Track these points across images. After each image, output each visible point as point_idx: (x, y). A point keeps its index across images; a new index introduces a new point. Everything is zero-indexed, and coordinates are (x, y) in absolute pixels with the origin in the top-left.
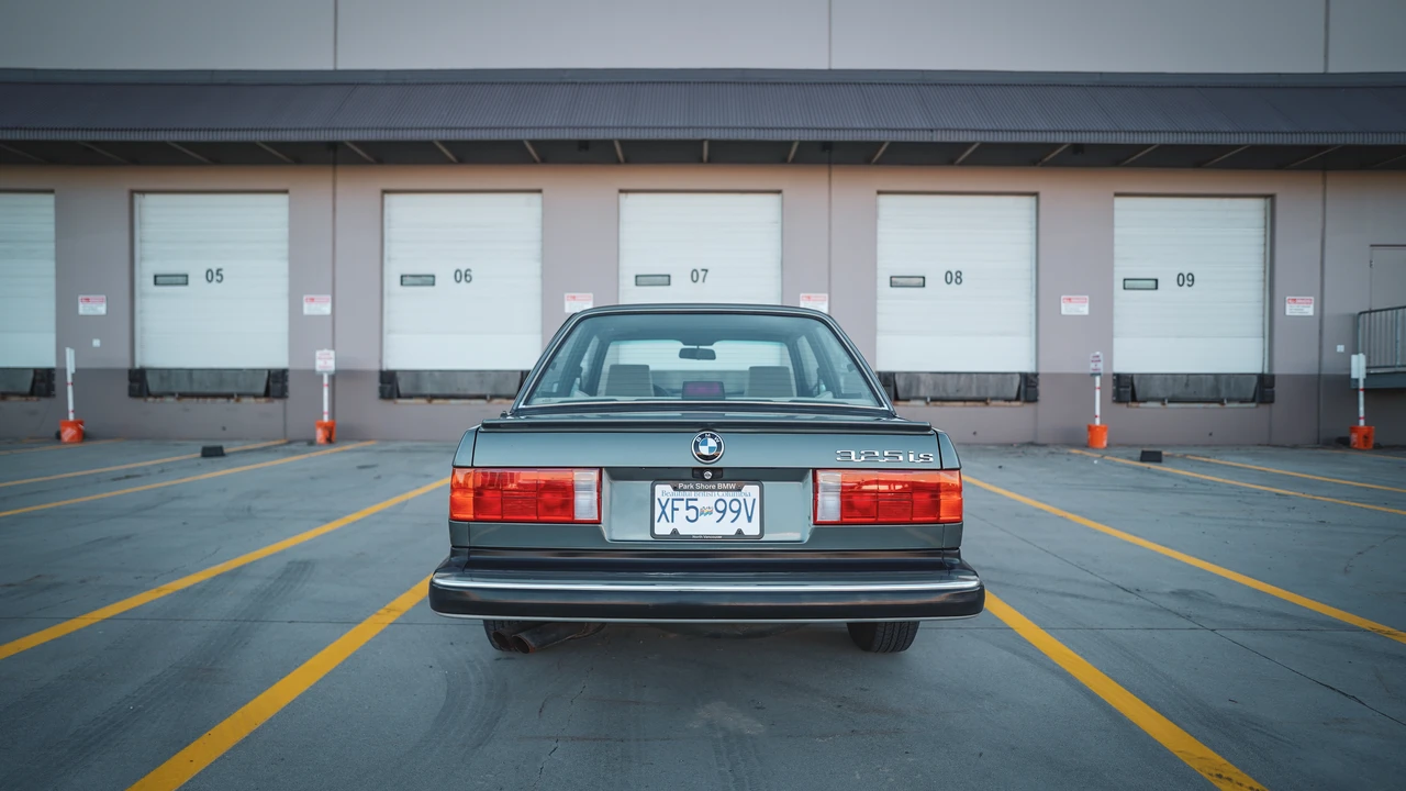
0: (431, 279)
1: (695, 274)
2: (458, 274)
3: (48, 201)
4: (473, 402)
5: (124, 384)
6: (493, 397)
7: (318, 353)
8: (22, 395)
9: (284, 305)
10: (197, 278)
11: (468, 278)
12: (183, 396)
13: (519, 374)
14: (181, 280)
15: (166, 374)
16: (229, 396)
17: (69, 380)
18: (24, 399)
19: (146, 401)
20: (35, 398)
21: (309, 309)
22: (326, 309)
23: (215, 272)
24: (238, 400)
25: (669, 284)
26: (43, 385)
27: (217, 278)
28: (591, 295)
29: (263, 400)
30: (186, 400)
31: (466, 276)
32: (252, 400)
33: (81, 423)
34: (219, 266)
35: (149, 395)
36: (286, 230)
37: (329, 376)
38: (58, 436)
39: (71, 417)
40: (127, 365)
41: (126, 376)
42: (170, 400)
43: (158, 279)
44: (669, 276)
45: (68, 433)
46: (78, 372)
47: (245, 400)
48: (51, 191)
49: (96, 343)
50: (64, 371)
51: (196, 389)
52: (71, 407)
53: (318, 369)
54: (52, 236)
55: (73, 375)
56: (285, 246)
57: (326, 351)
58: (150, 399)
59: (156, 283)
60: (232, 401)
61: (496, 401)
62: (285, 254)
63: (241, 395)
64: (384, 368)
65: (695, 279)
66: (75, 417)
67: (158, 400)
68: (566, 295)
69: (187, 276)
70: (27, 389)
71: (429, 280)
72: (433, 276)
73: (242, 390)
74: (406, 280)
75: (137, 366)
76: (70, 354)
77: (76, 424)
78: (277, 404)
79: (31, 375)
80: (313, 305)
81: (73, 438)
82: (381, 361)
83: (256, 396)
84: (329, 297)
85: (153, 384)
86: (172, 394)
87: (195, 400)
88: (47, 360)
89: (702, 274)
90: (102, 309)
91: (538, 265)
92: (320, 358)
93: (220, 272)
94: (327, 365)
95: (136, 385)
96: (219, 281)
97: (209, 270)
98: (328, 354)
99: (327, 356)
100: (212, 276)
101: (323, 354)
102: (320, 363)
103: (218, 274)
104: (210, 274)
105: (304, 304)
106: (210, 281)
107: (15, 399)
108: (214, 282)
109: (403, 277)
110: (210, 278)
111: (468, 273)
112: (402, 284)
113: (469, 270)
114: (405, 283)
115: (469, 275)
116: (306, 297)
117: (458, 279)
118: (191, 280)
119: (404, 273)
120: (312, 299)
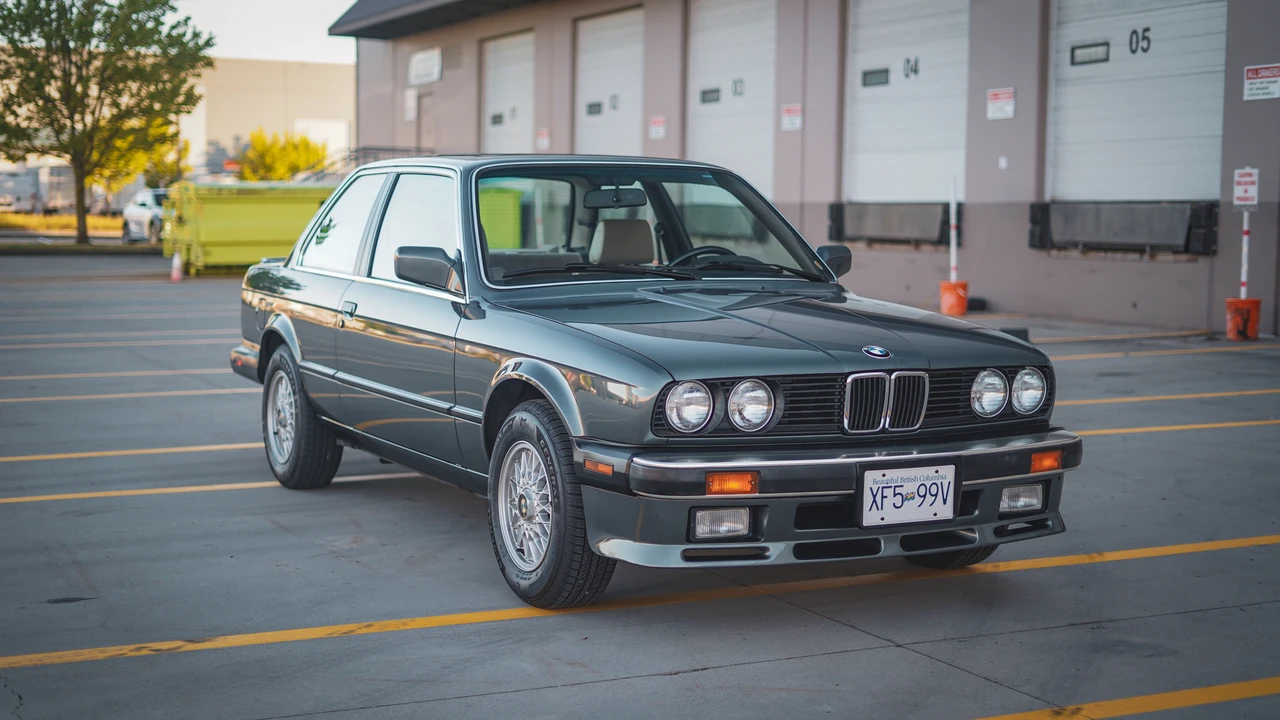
5: (1024, 227)
7: (1237, 174)
9: (1218, 88)
10: (1119, 48)
12: (1089, 248)
14: (1100, 51)
15: (1072, 208)
16: (1140, 249)
17: (953, 220)
19: (1049, 255)
21: (1251, 90)
23: (1140, 34)
24: (1152, 257)
27: (1144, 44)
29: (1184, 257)
30: (1093, 255)
32: (1170, 257)
34: (1145, 26)
35: (1053, 246)
37: (1252, 215)
39: (954, 277)
40: (1034, 197)
41: (1026, 215)
42: (1075, 254)
43: (1078, 52)
45: (948, 301)
47: (1162, 257)
49: (1003, 163)
52: (953, 263)
53: (1236, 202)
57: (1248, 170)
58: (1054, 253)
59: (1072, 61)
60: (1146, 257)
63: (1155, 250)
66: (958, 276)
67: (1063, 253)
69: (1107, 44)
70: (933, 231)
73: (1156, 241)
75: (1048, 198)
78: (1203, 262)
79: (940, 212)
80: (1258, 83)
81: (951, 308)
83: (1175, 251)
85: (1057, 232)
86: (1075, 245)
87: (1102, 255)
88: (948, 191)
90: (1008, 110)
92: (1239, 183)
93: (1147, 34)
94: (1248, 195)
95: (1038, 229)
96: (1145, 50)
97: (1135, 32)
98: (1250, 175)
99: (1248, 179)
100: (1137, 42)
101: (1242, 176)
102: (1238, 191)
103: (1144, 38)
104: (1134, 37)
105: (1247, 82)
106: (1134, 52)
107: (926, 248)
108: (1139, 51)
110: (1134, 46)
116: (1247, 68)
118: (1113, 52)
120: (1256, 71)
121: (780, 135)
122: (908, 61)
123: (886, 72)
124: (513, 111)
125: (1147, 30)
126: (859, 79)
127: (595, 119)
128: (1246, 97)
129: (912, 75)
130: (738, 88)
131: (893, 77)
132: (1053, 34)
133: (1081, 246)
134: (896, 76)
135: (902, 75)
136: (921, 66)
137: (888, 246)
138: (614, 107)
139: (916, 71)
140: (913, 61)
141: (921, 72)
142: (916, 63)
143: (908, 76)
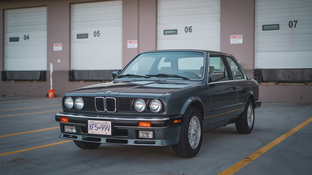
0: (176, 31)
1: (291, 23)
2: (186, 29)
3: (45, 9)
5: (67, 76)
8: (37, 80)
9: (120, 44)
10: (91, 35)
11: (190, 30)
14: (86, 36)
15: (81, 72)
16: (102, 81)
17: (51, 75)
18: (37, 82)
19: (74, 83)
20: (40, 82)
21: (130, 46)
22: (136, 46)
23: (97, 32)
24: (105, 82)
25: (279, 29)
26: (43, 77)
27: (98, 35)
28: (242, 35)
30: (87, 82)
31: (190, 29)
33: (54, 90)
35: (75, 80)
36: (121, 14)
38: (48, 96)
39: (51, 88)
40: (68, 69)
41: (68, 73)
42: (82, 82)
43: (79, 36)
44: (278, 25)
45: (51, 94)
46: (54, 72)
48: (46, 6)
49: (59, 61)
50: (49, 72)
51: (90, 78)
52: (51, 85)
55: (53, 73)
56: (121, 21)
58: (76, 82)
59: (78, 38)
62: (121, 24)
65: (291, 26)
66: (53, 88)
67: (78, 82)
68: (231, 36)
69: (87, 34)
70: (38, 78)
72: (177, 30)
73: (106, 79)
75: (72, 69)
76: (51, 65)
77: (53, 91)
79: (40, 73)
80: (131, 44)
81: (52, 96)
84: (137, 41)
85: (77, 76)
86: (82, 80)
87: (90, 82)
88: (44, 68)
89: (294, 23)
90: (60, 48)
91: (219, 23)
93: (99, 32)
95: (71, 77)
97: (95, 32)
100: (96, 34)
103: (98, 33)
104: (95, 33)
106: (95, 36)
107: (35, 82)
108: (97, 36)
109: (165, 31)
110: (95, 35)
111: (191, 28)
112: (164, 34)
113: (191, 27)
114: (165, 33)
115: (191, 29)
116: (128, 41)
117: (186, 31)
118: (89, 36)
119: (165, 30)
120: (130, 42)
122: (25, 36)
123: (18, 38)
125: (98, 31)
126: (8, 40)
129: (27, 40)
132: (72, 31)
133: (84, 81)
134: (21, 39)
135: (23, 39)
136: (29, 37)
137: (22, 82)
139: (28, 38)
140: (27, 36)
141: (29, 39)
142: (28, 36)
143: (25, 39)
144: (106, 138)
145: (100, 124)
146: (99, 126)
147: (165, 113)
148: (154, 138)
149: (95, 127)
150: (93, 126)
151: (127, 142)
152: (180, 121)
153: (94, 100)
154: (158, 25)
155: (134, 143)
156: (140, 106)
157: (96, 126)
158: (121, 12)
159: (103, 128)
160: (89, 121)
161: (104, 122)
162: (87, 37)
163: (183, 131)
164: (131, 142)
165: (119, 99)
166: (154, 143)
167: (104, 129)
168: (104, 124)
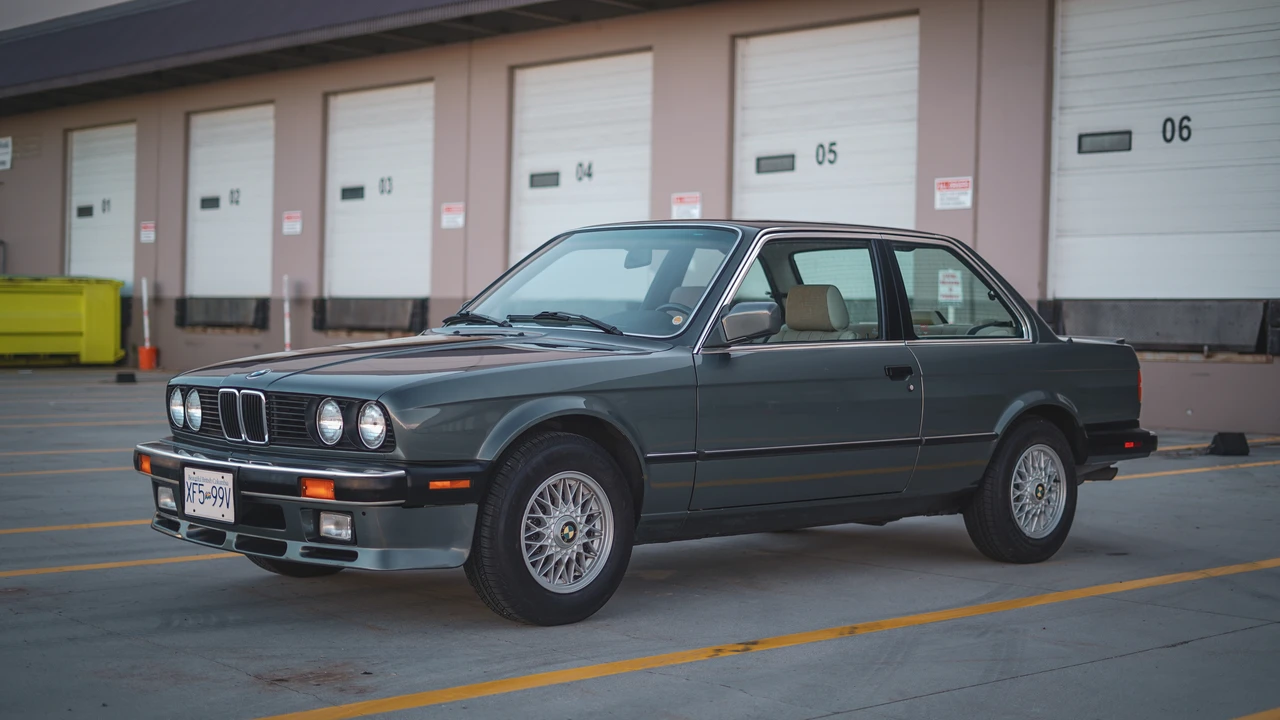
0: (1127, 136)
2: (1169, 125)
3: (645, 60)
4: (1182, 357)
6: (1215, 349)
7: (941, 274)
9: (908, 195)
10: (805, 160)
11: (1185, 133)
13: (1261, 305)
14: (787, 161)
21: (942, 200)
22: (966, 200)
23: (827, 146)
27: (831, 157)
31: (1181, 128)
34: (832, 141)
36: (915, 73)
37: (957, 311)
43: (763, 162)
48: (649, 49)
53: (941, 299)
54: (648, 112)
56: (915, 100)
57: (951, 271)
59: (759, 170)
61: (1221, 356)
62: (914, 113)
64: (1050, 297)
69: (793, 157)
71: (1121, 141)
72: (1129, 133)
74: (1086, 141)
80: (948, 194)
82: (1043, 284)
84: (970, 179)
90: (694, 212)
92: (943, 283)
93: (834, 148)
94: (954, 293)
96: (831, 162)
98: (953, 276)
99: (952, 280)
100: (824, 155)
101: (948, 276)
102: (943, 290)
103: (831, 151)
104: (821, 151)
105: (938, 195)
106: (820, 163)
108: (826, 163)
109: (1081, 137)
110: (820, 159)
111: (1185, 123)
112: (1080, 150)
113: (1188, 118)
114: (1084, 148)
115: (1187, 127)
116: (937, 181)
117: (1169, 136)
118: (798, 163)
119: (1084, 131)
120: (947, 184)
121: (439, 234)
122: (581, 165)
123: (556, 175)
124: (106, 204)
125: (833, 144)
126: (526, 181)
127: (210, 213)
128: (938, 205)
129: (586, 179)
130: (386, 185)
131: (563, 179)
132: (737, 145)
134: (568, 178)
135: (574, 179)
136: (594, 170)
138: (235, 201)
139: (589, 175)
140: (586, 166)
141: (596, 176)
142: (590, 167)
143: (580, 179)
144: (236, 534)
145: (209, 481)
146: (207, 488)
147: (399, 452)
148: (354, 541)
149: (200, 492)
150: (196, 488)
151: (283, 548)
152: (465, 484)
153: (216, 398)
154: (1056, 113)
155: (303, 555)
156: (332, 424)
157: (202, 488)
158: (917, 65)
159: (215, 497)
160: (188, 471)
161: (219, 474)
162: (792, 168)
163: (488, 524)
164: (295, 551)
165: (277, 397)
166: (353, 556)
167: (219, 501)
168: (217, 482)
